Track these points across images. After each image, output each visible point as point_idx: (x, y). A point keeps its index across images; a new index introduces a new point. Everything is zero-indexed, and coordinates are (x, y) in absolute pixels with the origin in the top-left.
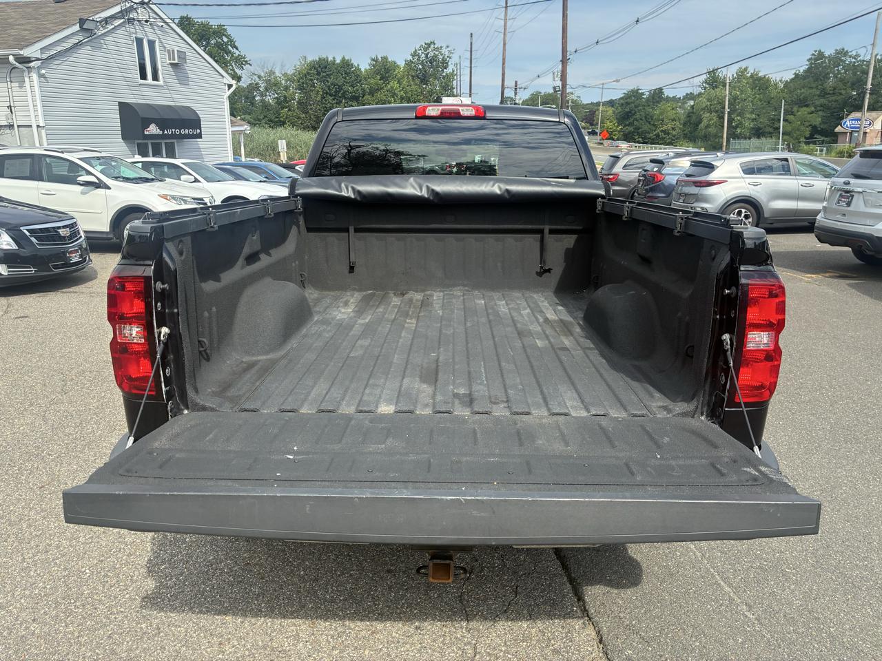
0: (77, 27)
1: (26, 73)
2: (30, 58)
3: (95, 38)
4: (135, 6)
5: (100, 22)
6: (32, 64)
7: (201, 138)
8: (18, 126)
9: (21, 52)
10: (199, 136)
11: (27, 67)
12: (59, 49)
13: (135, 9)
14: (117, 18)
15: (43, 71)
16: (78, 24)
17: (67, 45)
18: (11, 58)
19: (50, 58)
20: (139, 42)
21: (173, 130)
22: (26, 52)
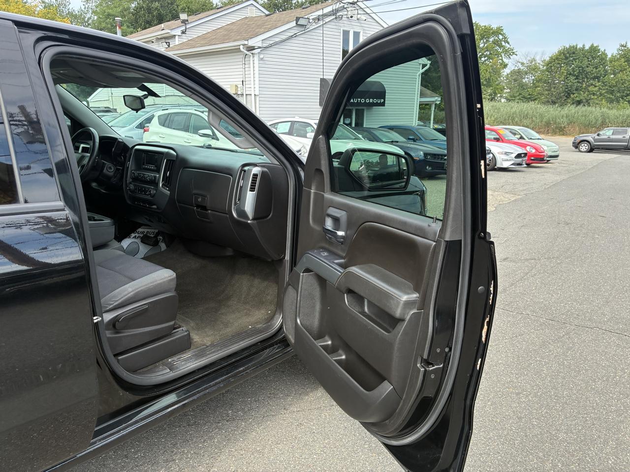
0: (294, 24)
1: (251, 57)
2: (254, 47)
3: (308, 31)
4: (346, 6)
5: (313, 19)
6: (253, 52)
7: (384, 106)
8: (246, 95)
9: (246, 42)
10: (383, 104)
11: (252, 54)
12: (277, 40)
13: (346, 8)
14: (330, 15)
15: (262, 56)
16: (295, 21)
17: (284, 37)
18: (241, 47)
19: (271, 46)
20: (346, 34)
21: (359, 99)
22: (251, 43)
